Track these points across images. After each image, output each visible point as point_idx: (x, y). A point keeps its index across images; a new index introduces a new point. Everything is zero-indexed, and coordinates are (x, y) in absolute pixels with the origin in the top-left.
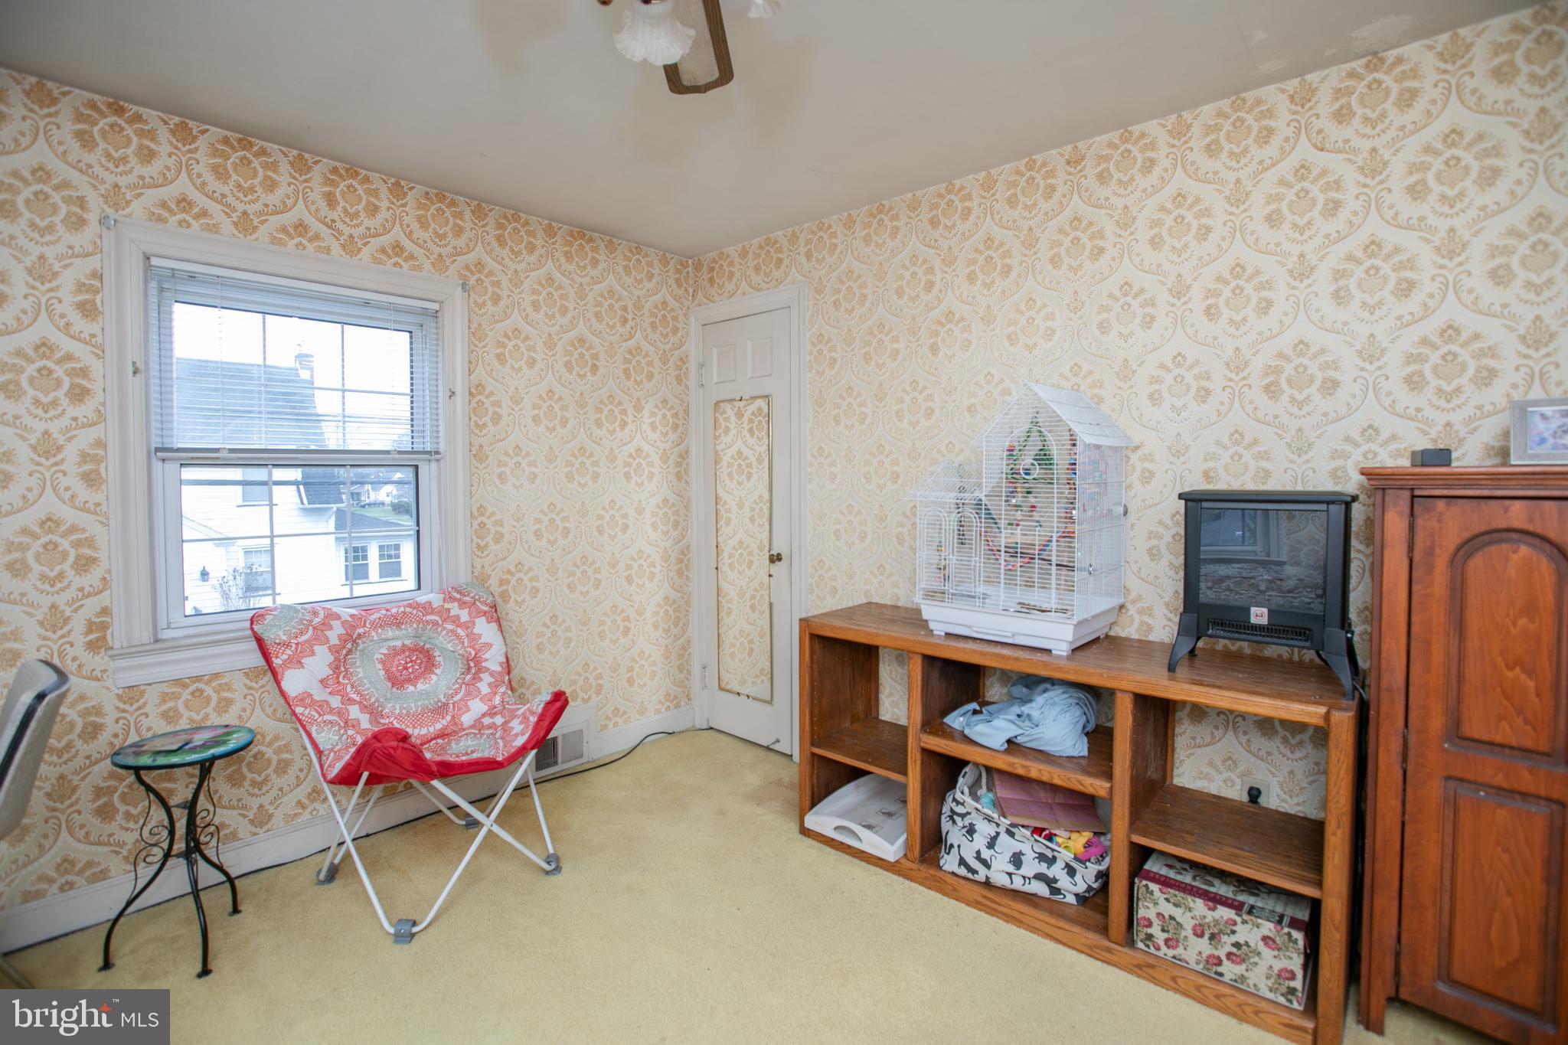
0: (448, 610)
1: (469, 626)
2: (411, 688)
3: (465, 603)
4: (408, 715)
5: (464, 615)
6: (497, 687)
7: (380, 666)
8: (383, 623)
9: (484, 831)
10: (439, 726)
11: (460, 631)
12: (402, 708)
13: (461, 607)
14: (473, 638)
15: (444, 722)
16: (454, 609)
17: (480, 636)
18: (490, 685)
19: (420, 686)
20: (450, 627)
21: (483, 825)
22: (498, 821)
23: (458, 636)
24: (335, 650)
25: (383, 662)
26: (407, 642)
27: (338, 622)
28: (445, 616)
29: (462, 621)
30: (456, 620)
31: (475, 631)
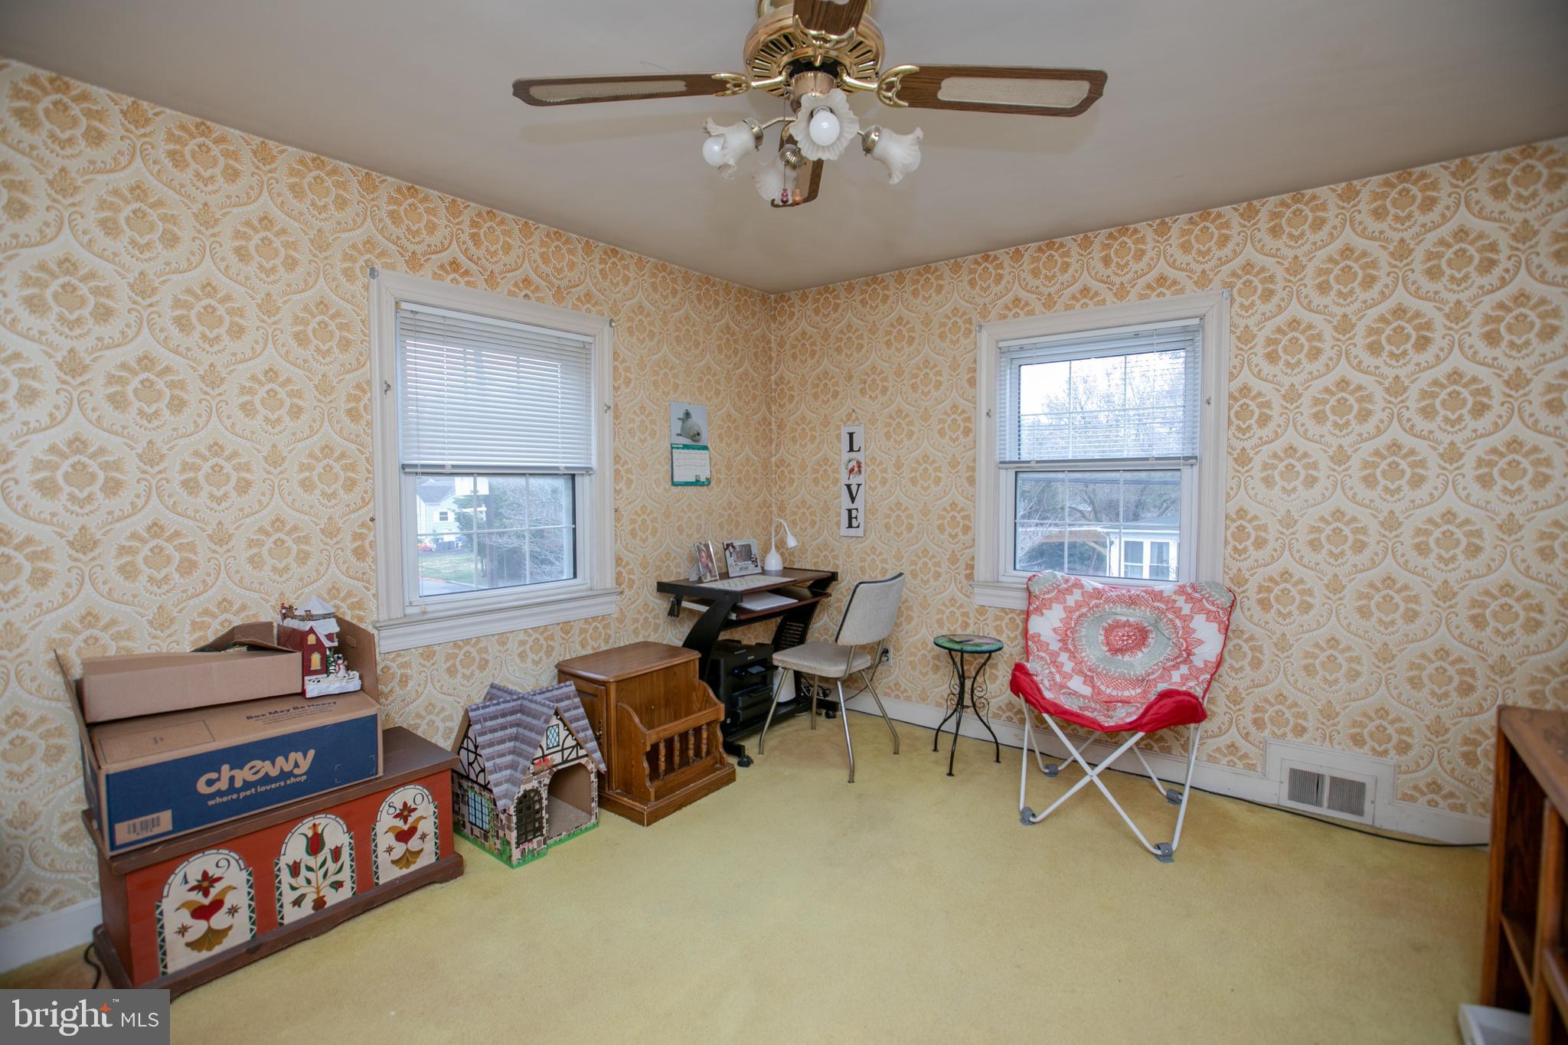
0: (1175, 601)
1: (1190, 618)
2: (1120, 657)
3: (1192, 598)
4: (1106, 675)
5: (1186, 609)
6: (1187, 679)
7: (1102, 632)
8: (1120, 600)
9: (1085, 781)
10: (1126, 693)
11: (1177, 622)
12: (1104, 668)
13: (1186, 601)
14: (1188, 631)
15: (1133, 693)
16: (1181, 601)
17: (1194, 631)
18: (1182, 676)
19: (1127, 658)
20: (1170, 616)
21: (1086, 774)
22: (1099, 775)
23: (1175, 627)
24: (1069, 610)
25: (1106, 630)
26: (1131, 619)
27: (1080, 591)
28: (1170, 606)
29: (1183, 613)
30: (1177, 612)
31: (1191, 625)
